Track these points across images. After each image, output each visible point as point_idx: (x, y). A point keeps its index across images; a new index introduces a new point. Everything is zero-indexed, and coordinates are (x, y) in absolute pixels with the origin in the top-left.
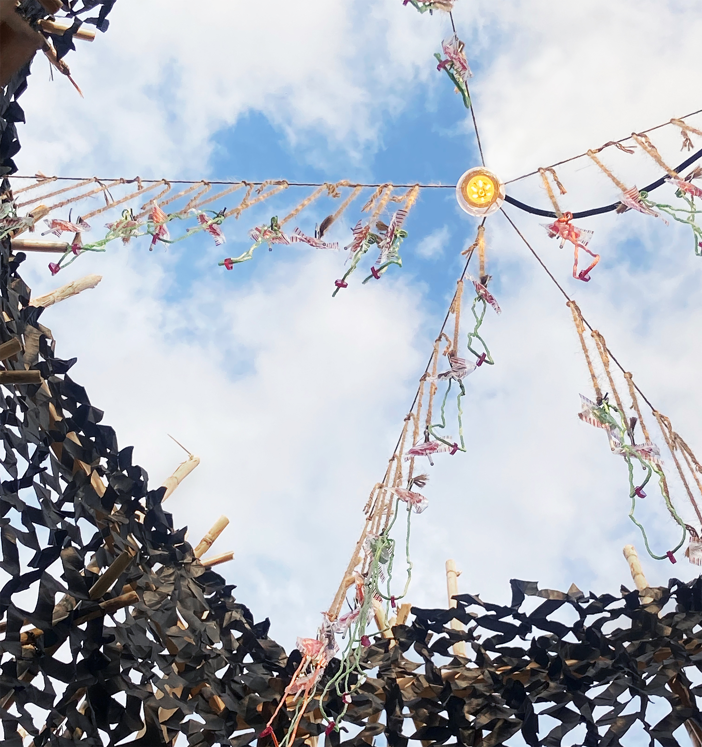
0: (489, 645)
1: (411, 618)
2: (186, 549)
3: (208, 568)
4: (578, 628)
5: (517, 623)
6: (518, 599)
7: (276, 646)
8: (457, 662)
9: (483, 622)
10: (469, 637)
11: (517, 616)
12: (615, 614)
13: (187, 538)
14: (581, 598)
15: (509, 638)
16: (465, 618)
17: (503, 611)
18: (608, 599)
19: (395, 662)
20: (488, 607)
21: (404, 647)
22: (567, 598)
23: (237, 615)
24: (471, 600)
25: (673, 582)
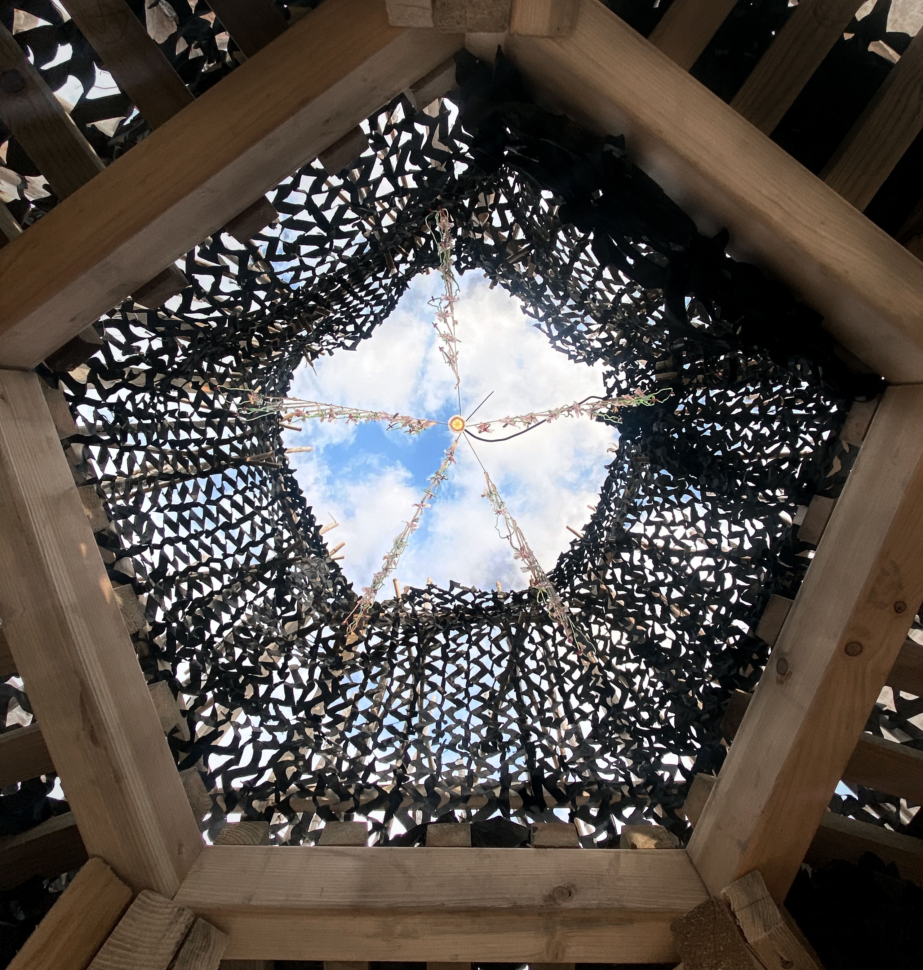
0: (438, 605)
1: (410, 591)
2: (326, 552)
3: (333, 560)
4: (473, 603)
5: (450, 598)
6: (452, 589)
7: (354, 593)
8: (424, 610)
9: (437, 596)
10: (431, 601)
11: (450, 595)
12: (488, 600)
13: (327, 547)
14: (476, 591)
15: (446, 603)
16: (430, 594)
17: (445, 593)
18: (486, 594)
19: (400, 607)
20: (440, 590)
21: (405, 602)
22: (470, 591)
23: (341, 579)
24: (433, 586)
25: (512, 591)
